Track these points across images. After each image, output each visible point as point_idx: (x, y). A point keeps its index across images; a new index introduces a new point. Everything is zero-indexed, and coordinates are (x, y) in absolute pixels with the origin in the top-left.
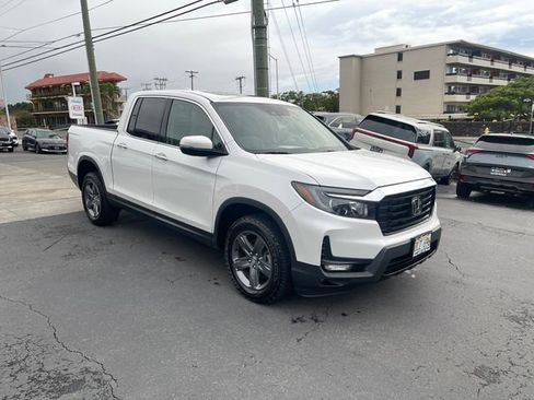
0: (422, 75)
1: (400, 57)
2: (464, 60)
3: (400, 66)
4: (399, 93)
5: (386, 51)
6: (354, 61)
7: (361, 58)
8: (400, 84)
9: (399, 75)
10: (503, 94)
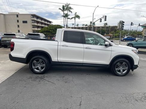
0: (25, 22)
1: (17, 16)
2: (35, 19)
3: (18, 19)
4: (18, 26)
5: (12, 14)
6: (2, 15)
7: (4, 15)
8: (18, 24)
9: (18, 21)
10: (47, 29)
